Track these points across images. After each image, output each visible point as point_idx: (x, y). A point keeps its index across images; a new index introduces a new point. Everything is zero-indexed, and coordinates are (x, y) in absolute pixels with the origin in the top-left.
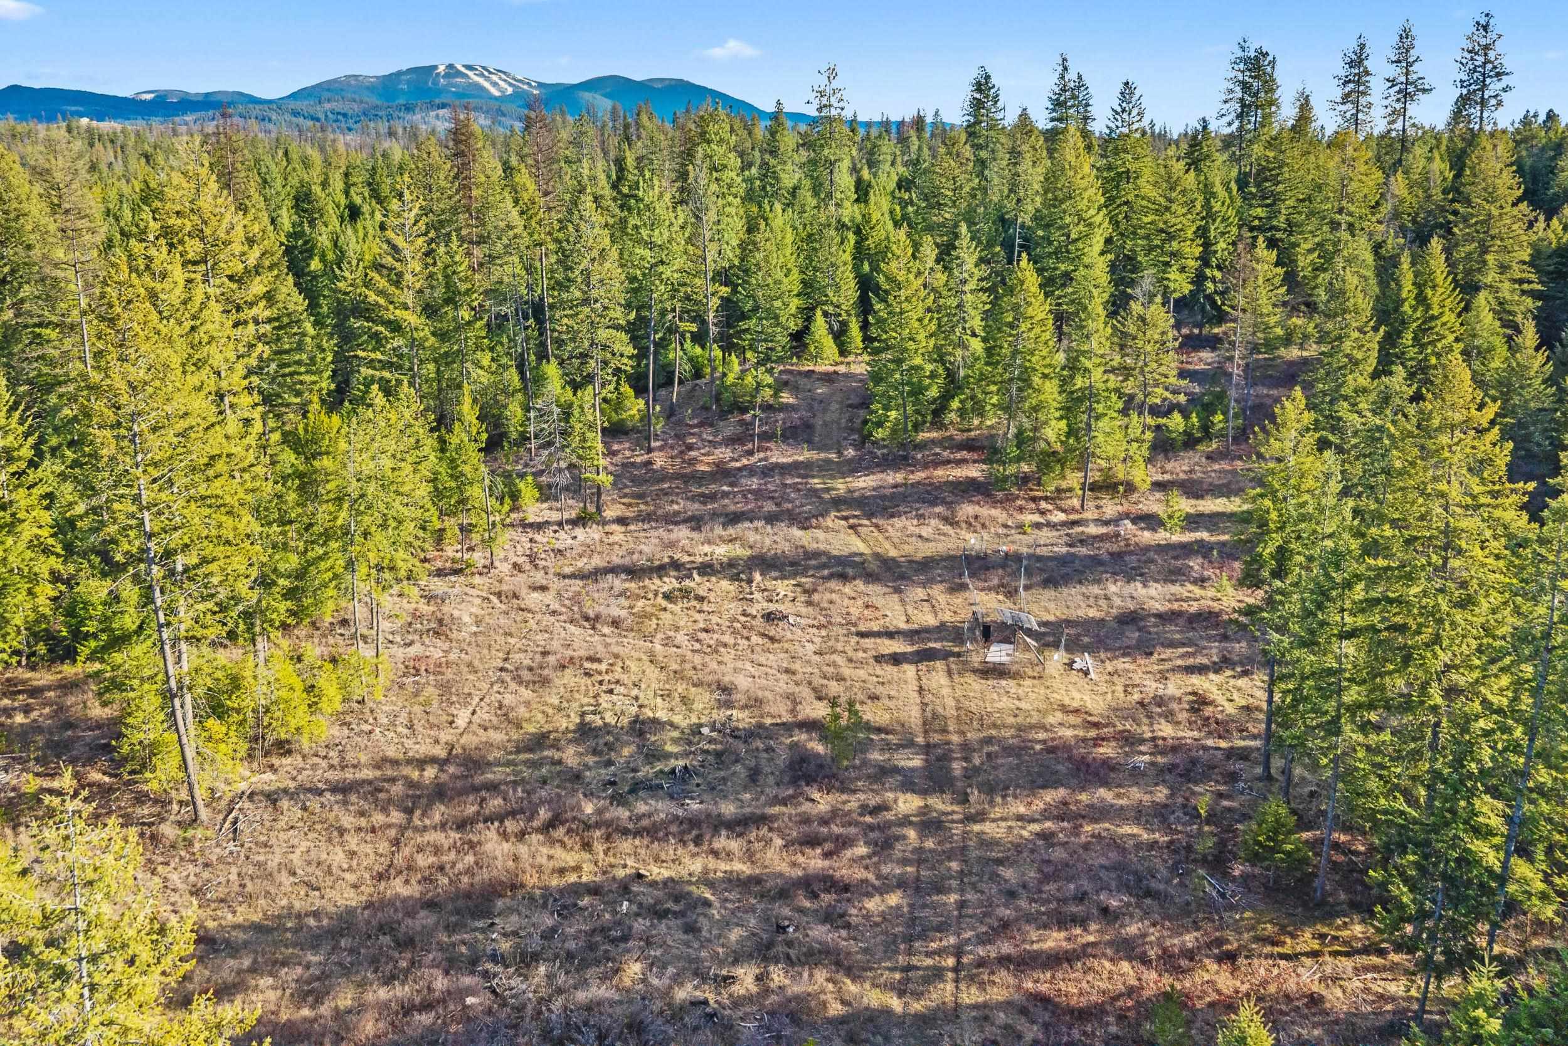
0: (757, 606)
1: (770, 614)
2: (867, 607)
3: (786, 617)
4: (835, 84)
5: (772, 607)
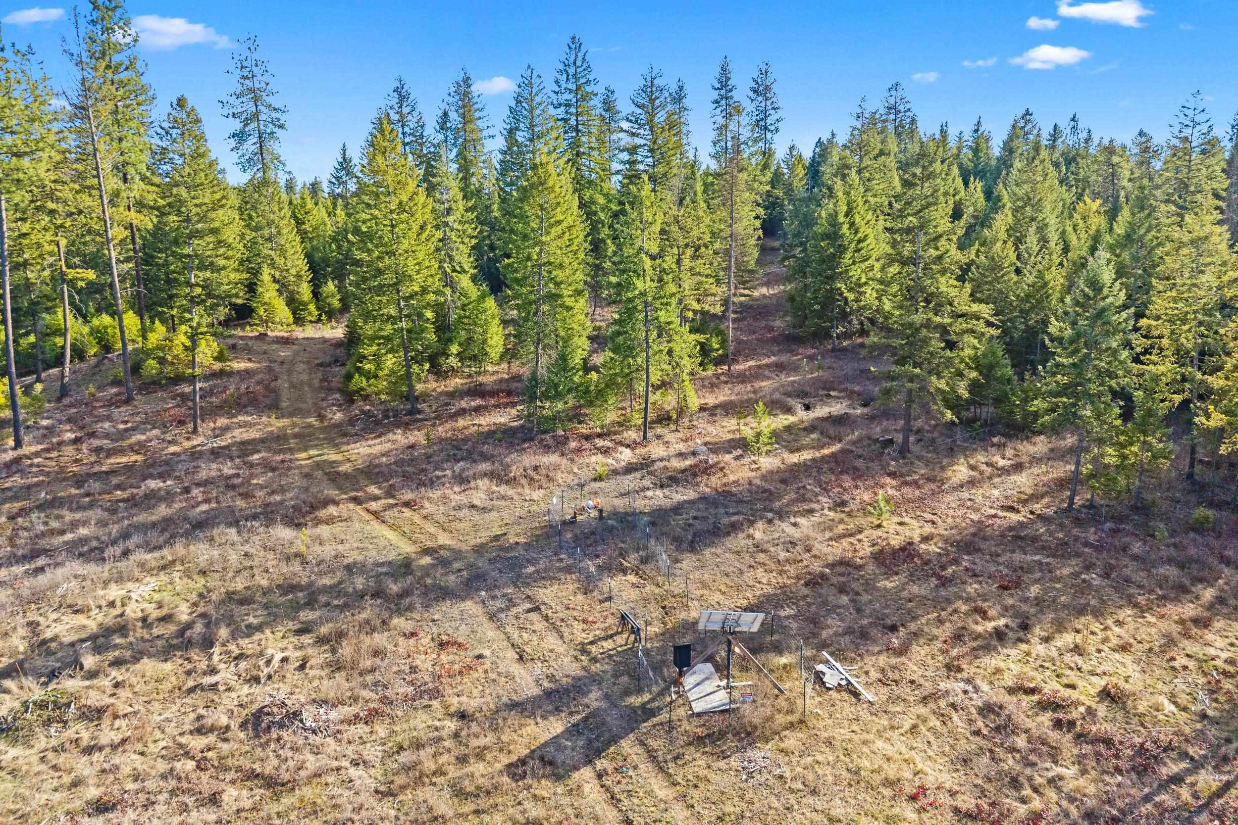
0: (229, 701)
1: (259, 714)
2: (442, 645)
3: (296, 715)
4: (256, 56)
5: (262, 695)
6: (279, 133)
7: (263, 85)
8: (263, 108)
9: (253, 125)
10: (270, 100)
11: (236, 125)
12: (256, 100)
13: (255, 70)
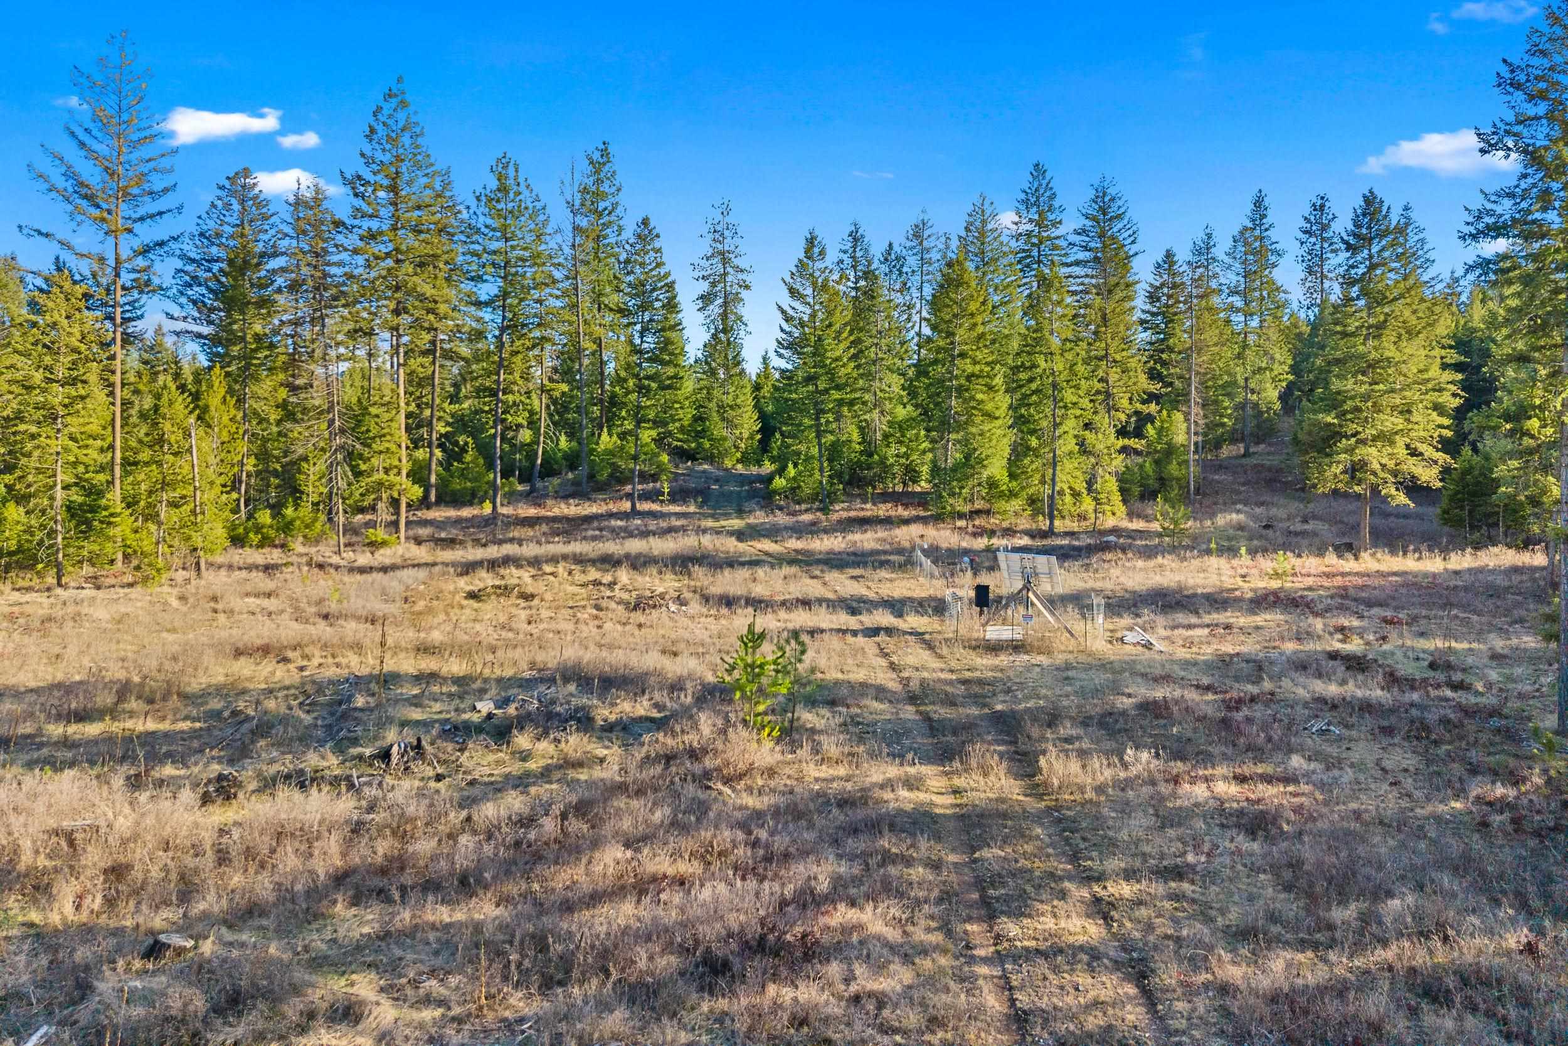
1: (638, 604)
3: (665, 605)
4: (728, 219)
6: (744, 294)
7: (732, 248)
8: (729, 269)
9: (720, 286)
10: (736, 262)
11: (704, 287)
12: (725, 261)
13: (726, 233)
